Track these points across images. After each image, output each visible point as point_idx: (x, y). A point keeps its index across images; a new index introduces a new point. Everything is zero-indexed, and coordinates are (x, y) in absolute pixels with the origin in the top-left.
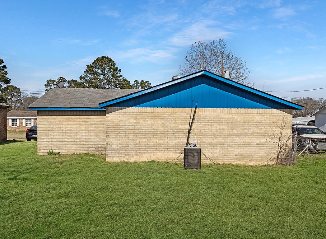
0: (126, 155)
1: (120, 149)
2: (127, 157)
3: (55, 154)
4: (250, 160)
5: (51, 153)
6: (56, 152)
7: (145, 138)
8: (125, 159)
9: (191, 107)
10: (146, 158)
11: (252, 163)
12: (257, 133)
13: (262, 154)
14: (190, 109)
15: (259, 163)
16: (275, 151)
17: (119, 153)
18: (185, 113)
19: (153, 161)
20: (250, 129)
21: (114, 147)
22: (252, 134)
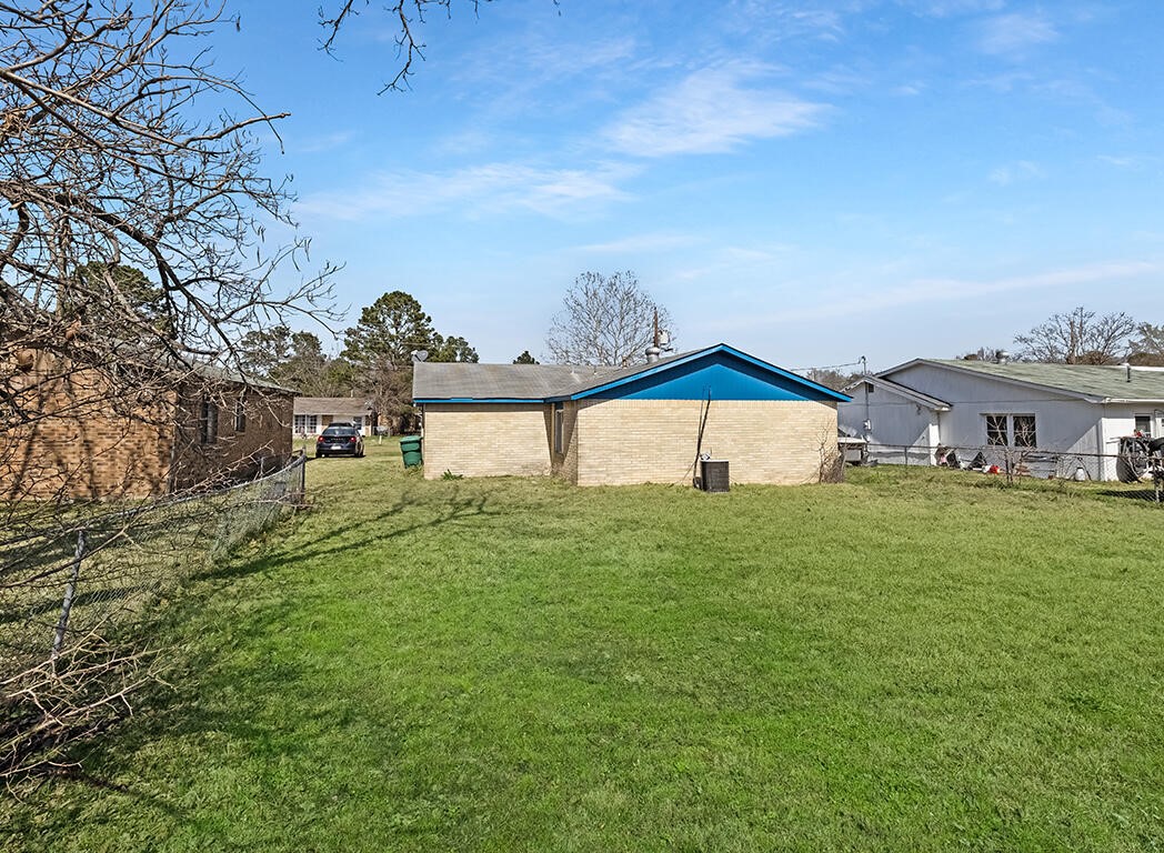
0: (608, 475)
1: (599, 466)
2: (610, 478)
3: (455, 478)
4: (785, 477)
5: (448, 476)
6: (458, 474)
7: (637, 447)
8: (606, 482)
9: (702, 399)
10: (638, 478)
11: (787, 483)
12: (792, 437)
13: (800, 468)
14: (700, 401)
15: (797, 482)
16: (818, 463)
17: (597, 472)
18: (691, 409)
19: (649, 483)
20: (783, 431)
21: (591, 462)
22: (787, 437)
